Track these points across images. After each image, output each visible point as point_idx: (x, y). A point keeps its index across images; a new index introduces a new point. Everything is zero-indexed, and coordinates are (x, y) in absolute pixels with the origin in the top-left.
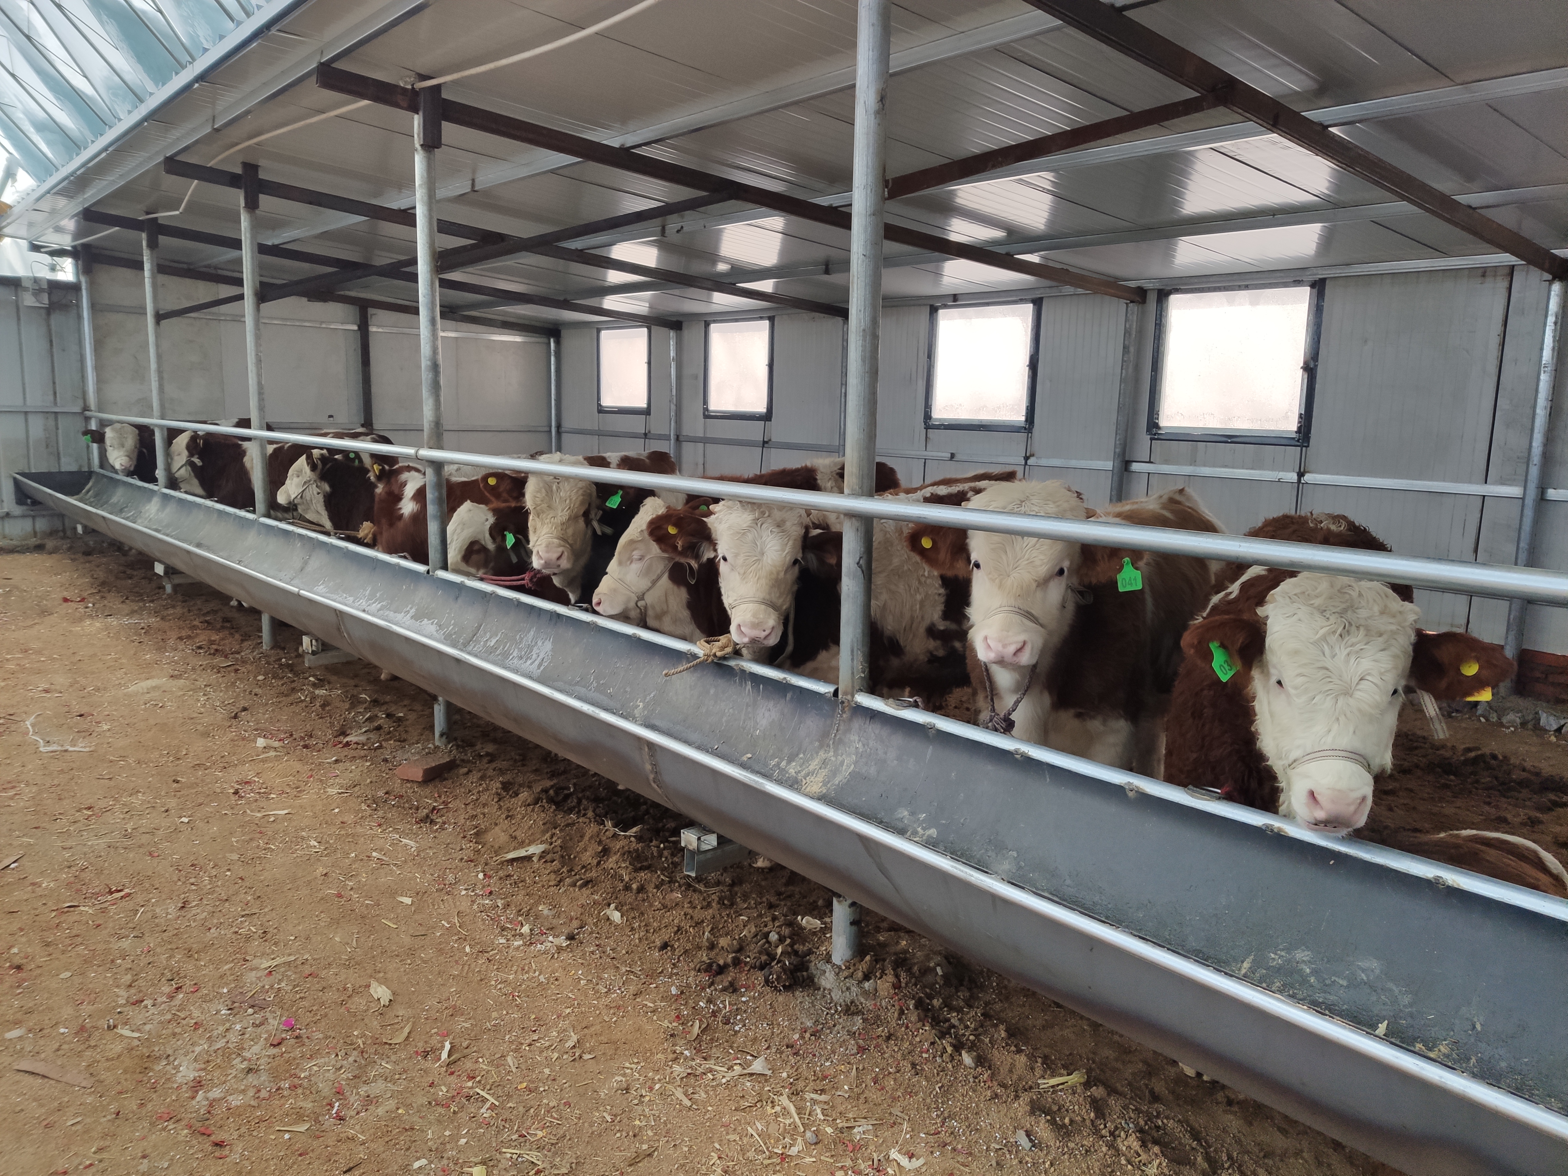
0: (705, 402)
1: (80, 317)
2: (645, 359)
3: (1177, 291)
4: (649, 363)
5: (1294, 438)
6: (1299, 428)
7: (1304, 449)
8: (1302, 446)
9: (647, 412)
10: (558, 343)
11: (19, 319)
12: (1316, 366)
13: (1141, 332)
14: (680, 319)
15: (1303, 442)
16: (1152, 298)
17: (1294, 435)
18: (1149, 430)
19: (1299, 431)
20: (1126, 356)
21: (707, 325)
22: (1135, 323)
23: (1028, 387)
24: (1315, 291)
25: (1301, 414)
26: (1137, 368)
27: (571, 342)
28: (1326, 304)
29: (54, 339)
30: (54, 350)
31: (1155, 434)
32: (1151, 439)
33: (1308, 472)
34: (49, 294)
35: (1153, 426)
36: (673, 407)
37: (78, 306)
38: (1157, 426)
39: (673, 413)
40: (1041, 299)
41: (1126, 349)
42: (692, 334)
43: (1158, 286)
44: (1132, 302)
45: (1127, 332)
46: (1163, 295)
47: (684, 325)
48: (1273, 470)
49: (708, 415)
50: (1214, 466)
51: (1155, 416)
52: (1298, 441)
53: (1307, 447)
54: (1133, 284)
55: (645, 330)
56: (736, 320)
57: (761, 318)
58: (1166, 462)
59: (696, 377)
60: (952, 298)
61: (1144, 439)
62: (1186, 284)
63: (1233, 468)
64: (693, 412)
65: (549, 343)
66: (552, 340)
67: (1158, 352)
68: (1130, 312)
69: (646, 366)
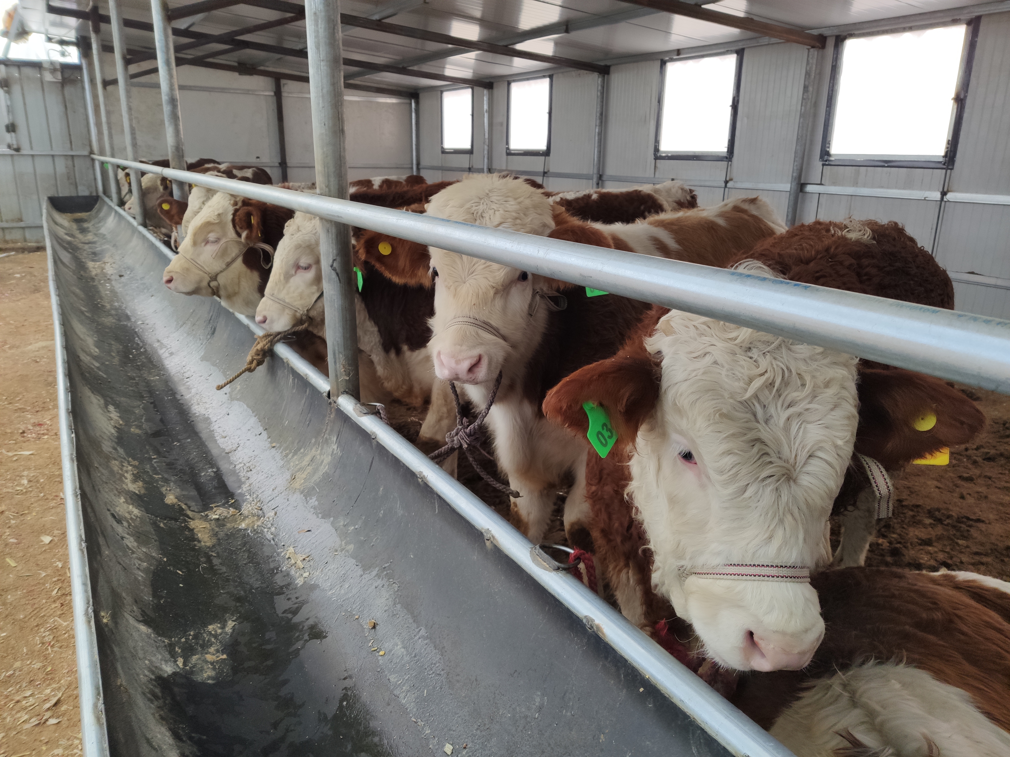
0: (507, 143)
1: (83, 88)
2: (470, 112)
3: (851, 36)
4: (473, 115)
5: (941, 162)
6: (946, 153)
7: (949, 171)
8: (947, 169)
9: (470, 152)
10: (417, 103)
11: (43, 90)
12: (965, 97)
13: (820, 74)
14: (492, 80)
15: (948, 166)
16: (830, 43)
17: (941, 160)
18: (822, 157)
19: (945, 156)
20: (806, 94)
21: (509, 84)
22: (814, 66)
23: (730, 124)
24: (971, 28)
25: (949, 141)
26: (816, 105)
27: (426, 101)
28: (979, 40)
29: (67, 105)
30: (68, 112)
31: (826, 161)
32: (823, 165)
33: (951, 191)
34: (62, 73)
35: (825, 153)
36: (486, 147)
37: (82, 81)
38: (828, 154)
39: (486, 152)
40: (743, 50)
41: (806, 88)
42: (499, 91)
43: (836, 32)
44: (813, 47)
45: (808, 74)
46: (840, 40)
47: (495, 85)
48: (921, 189)
49: (509, 153)
50: (872, 187)
51: (827, 145)
52: (944, 164)
53: (951, 169)
54: (815, 32)
55: (470, 91)
56: (528, 79)
57: (544, 77)
58: (834, 184)
59: (501, 124)
60: (676, 53)
61: (818, 164)
62: (858, 29)
63: (888, 188)
64: (499, 150)
65: (411, 104)
66: (413, 101)
67: (832, 90)
68: (811, 56)
69: (470, 117)
